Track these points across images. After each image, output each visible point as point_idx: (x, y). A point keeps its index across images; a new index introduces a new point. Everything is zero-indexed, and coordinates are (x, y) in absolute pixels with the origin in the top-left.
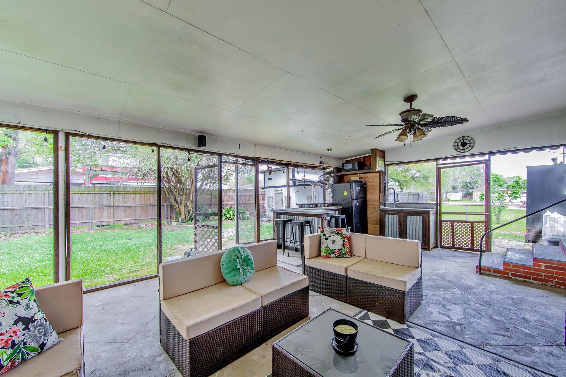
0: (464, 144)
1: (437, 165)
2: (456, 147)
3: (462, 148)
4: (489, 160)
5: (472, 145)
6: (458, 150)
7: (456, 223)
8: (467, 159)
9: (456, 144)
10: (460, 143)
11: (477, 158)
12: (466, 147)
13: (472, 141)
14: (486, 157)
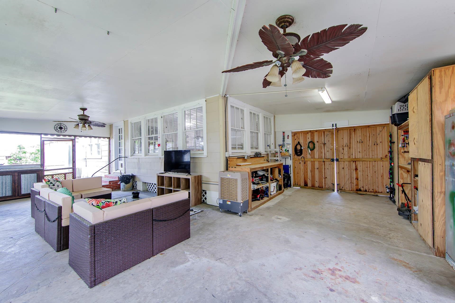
0: (61, 128)
1: (41, 138)
2: (56, 129)
3: (60, 130)
4: (75, 139)
5: (66, 129)
6: (57, 131)
7: (55, 176)
8: (61, 137)
9: (56, 127)
10: (58, 127)
11: (67, 137)
12: (62, 130)
13: (66, 127)
14: (73, 138)
